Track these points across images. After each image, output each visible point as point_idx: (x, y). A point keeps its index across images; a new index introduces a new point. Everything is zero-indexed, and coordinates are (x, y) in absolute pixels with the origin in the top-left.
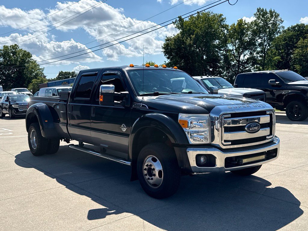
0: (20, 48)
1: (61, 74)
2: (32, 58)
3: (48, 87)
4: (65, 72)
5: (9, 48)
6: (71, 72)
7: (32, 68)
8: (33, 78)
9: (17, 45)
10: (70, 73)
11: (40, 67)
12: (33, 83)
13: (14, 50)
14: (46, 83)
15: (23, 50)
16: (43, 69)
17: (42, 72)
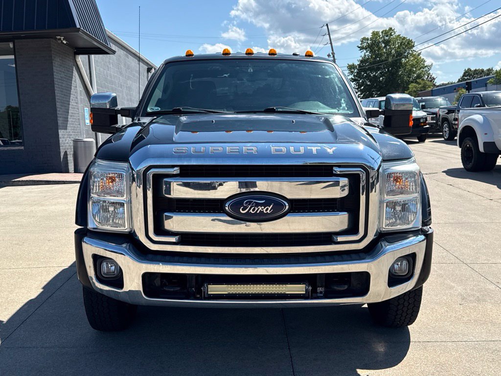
0: (397, 34)
1: (468, 73)
2: (414, 49)
3: (432, 96)
4: (476, 70)
5: (381, 34)
6: (485, 70)
7: (413, 66)
8: (412, 82)
9: (393, 29)
10: (483, 71)
11: (426, 64)
12: (410, 90)
13: (388, 38)
14: (430, 89)
15: (401, 36)
16: (430, 67)
17: (429, 71)
